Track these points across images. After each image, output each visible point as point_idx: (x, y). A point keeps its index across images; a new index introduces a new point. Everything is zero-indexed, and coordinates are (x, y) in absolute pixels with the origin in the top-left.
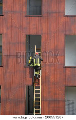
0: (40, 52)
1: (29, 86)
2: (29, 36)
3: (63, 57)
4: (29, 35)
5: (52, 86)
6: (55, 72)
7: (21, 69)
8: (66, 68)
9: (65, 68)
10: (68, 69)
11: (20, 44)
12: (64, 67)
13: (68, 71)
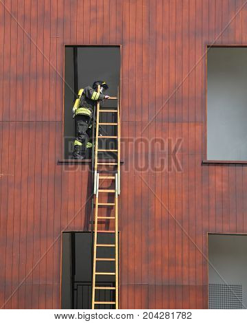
0: (116, 109)
1: (73, 234)
2: (73, 50)
3: (199, 128)
4: (75, 47)
5: (158, 234)
7: (45, 172)
8: (212, 168)
9: (206, 167)
10: (219, 169)
11: (40, 80)
12: (203, 164)
13: (218, 179)
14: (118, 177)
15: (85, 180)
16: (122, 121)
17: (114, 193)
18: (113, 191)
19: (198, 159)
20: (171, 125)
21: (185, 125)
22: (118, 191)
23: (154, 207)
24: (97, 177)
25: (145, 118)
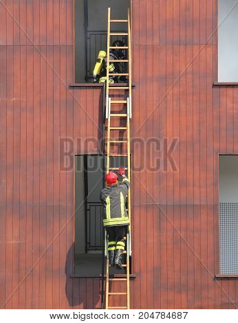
1: (85, 157)
3: (209, 50)
6: (183, 106)
7: (57, 96)
8: (223, 89)
9: (216, 90)
10: (230, 91)
12: (214, 86)
13: (229, 102)
14: (129, 101)
15: (97, 104)
16: (133, 46)
17: (126, 117)
18: (124, 115)
19: (210, 82)
20: (182, 48)
21: (196, 47)
22: (129, 115)
23: (165, 130)
24: (109, 101)
25: (156, 41)
